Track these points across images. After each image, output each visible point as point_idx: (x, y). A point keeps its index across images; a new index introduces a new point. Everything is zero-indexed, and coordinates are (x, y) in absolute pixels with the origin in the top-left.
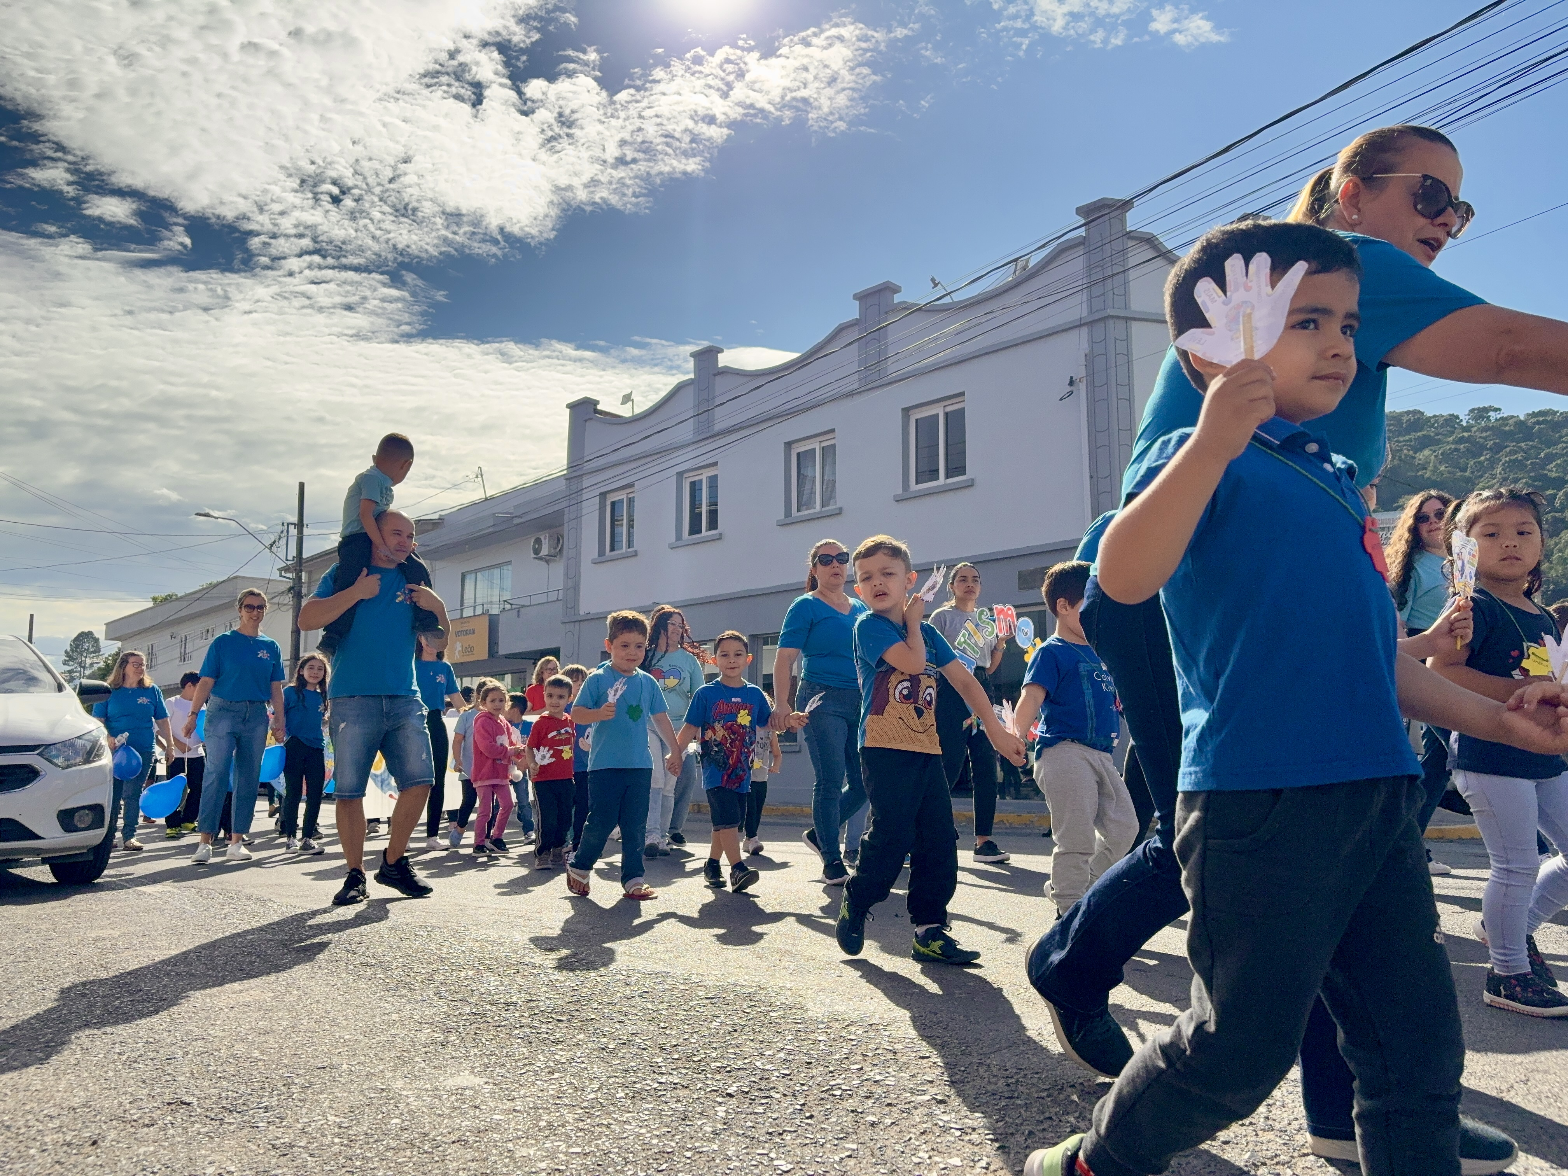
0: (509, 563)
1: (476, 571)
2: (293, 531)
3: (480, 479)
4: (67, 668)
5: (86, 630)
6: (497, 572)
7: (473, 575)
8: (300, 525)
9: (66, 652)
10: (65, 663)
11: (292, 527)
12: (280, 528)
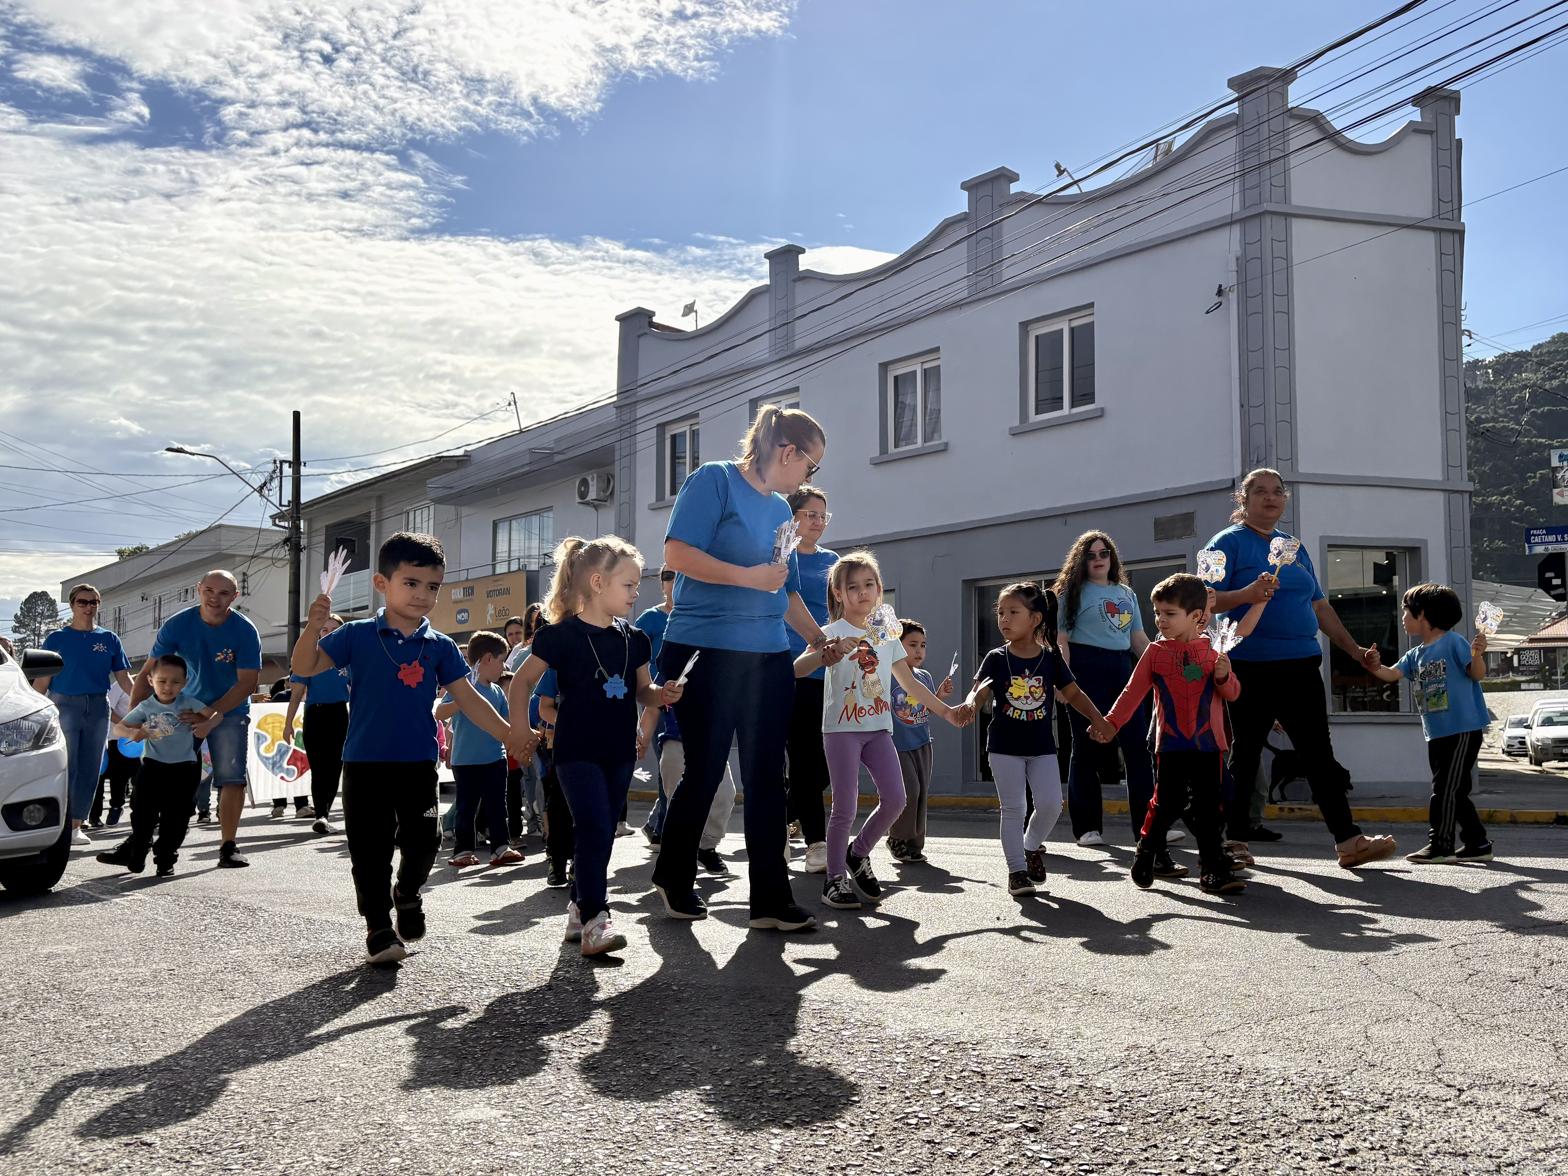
0: (549, 509)
1: (510, 519)
2: (288, 470)
3: (513, 407)
5: (39, 591)
6: (535, 519)
7: (507, 524)
8: (296, 463)
9: (16, 616)
10: (15, 630)
11: (286, 466)
12: (271, 467)
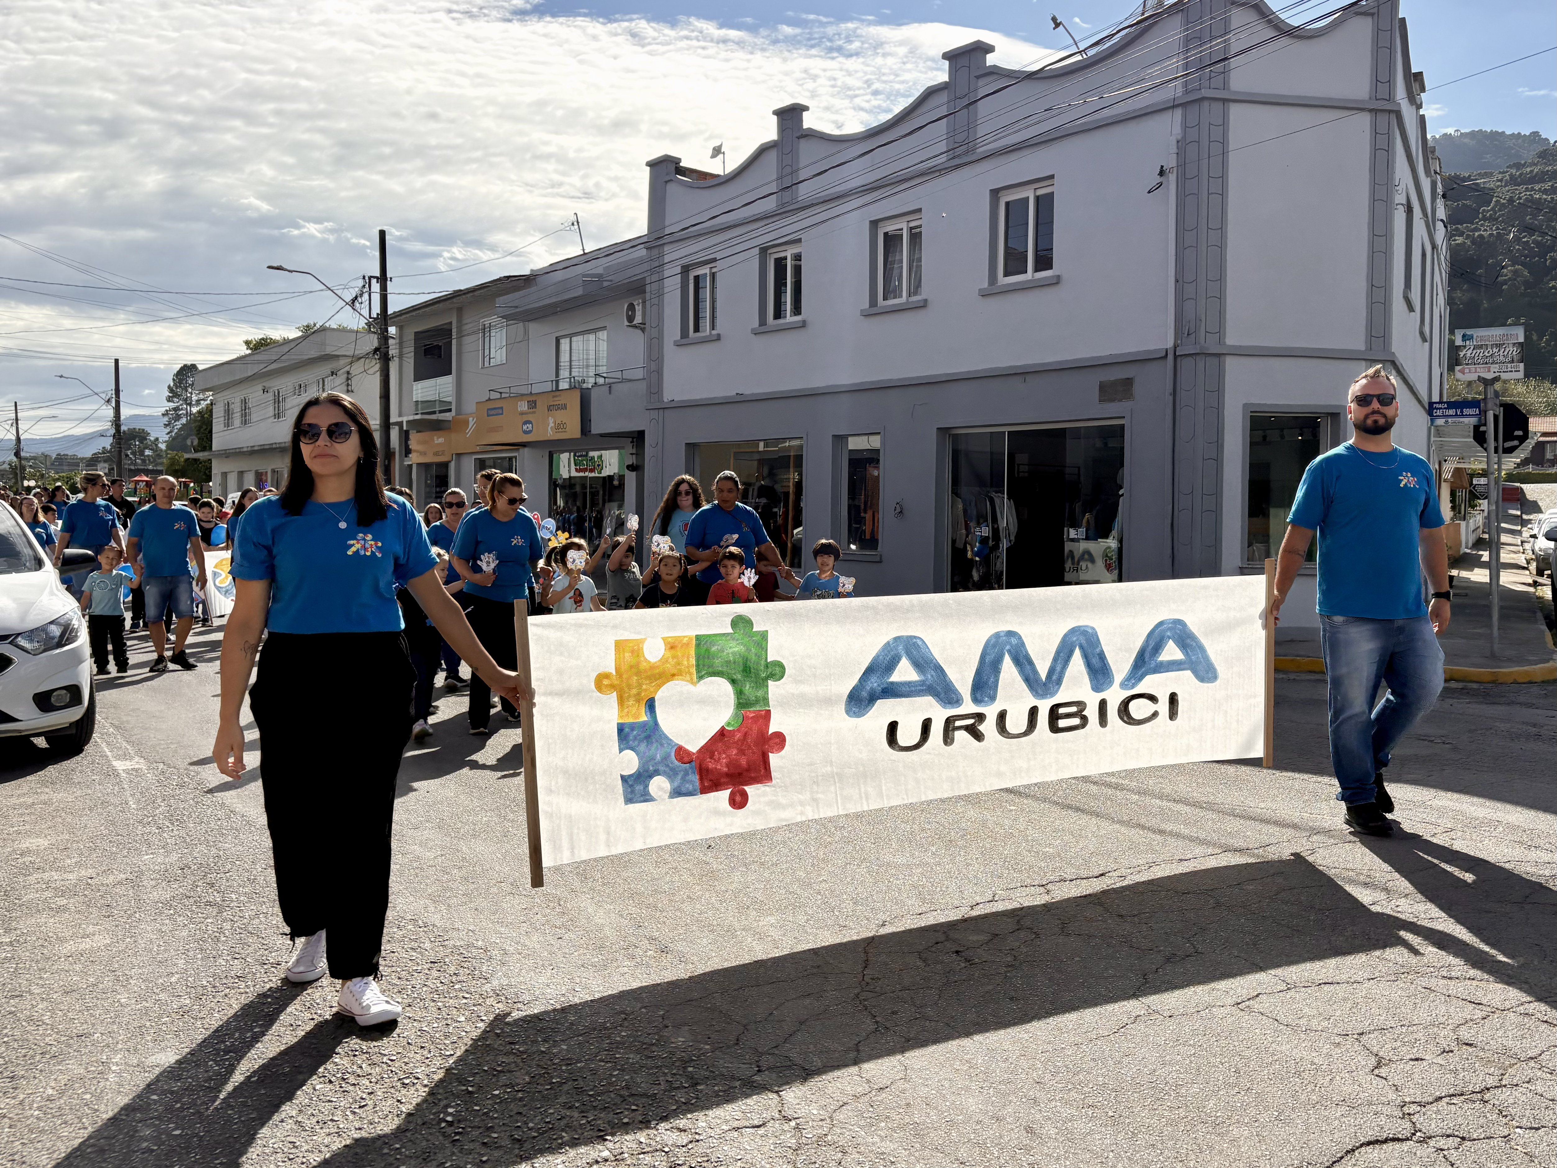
0: (604, 328)
1: (570, 336)
3: (576, 227)
4: (172, 405)
5: (189, 363)
6: (592, 337)
7: (568, 340)
8: (383, 279)
9: (169, 387)
10: (169, 399)
11: (374, 281)
12: (360, 283)
